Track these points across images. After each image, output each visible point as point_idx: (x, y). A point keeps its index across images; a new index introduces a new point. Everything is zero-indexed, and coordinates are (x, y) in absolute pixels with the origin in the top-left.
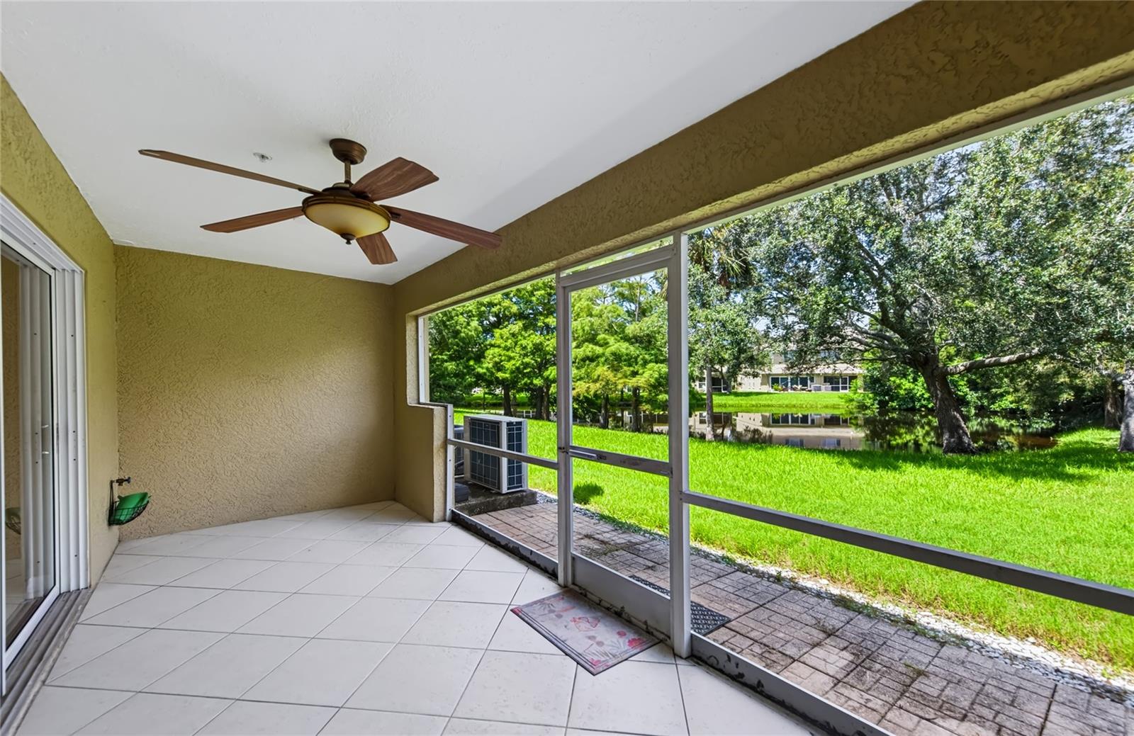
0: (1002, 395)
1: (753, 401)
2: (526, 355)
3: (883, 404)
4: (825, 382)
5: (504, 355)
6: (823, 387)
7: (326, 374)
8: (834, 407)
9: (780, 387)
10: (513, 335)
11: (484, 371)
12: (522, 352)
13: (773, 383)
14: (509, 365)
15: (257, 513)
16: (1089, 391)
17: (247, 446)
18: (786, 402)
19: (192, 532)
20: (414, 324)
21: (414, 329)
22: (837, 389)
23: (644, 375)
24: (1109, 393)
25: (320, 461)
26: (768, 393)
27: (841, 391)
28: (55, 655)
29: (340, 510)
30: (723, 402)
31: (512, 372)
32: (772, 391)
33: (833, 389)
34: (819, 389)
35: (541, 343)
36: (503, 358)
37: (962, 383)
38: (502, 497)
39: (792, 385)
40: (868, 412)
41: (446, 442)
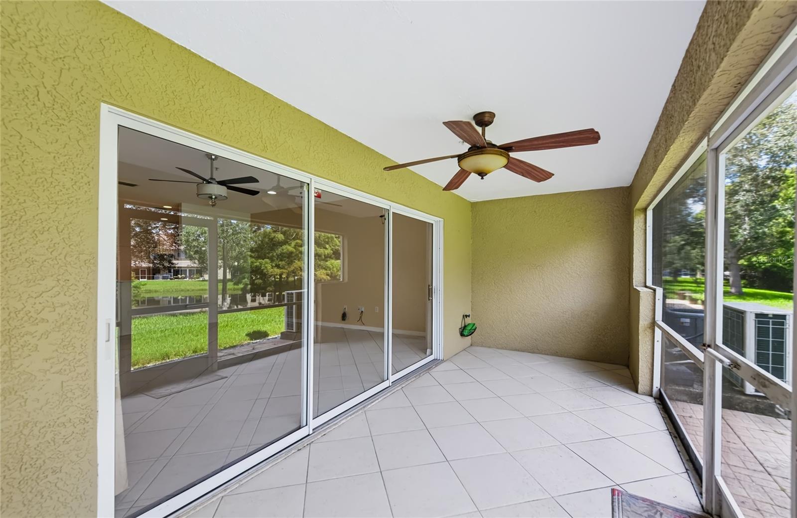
7: (572, 262)
15: (529, 348)
17: (524, 307)
19: (498, 350)
20: (642, 216)
21: (642, 220)
25: (567, 323)
28: (412, 380)
29: (580, 361)
38: (743, 397)
41: (653, 324)
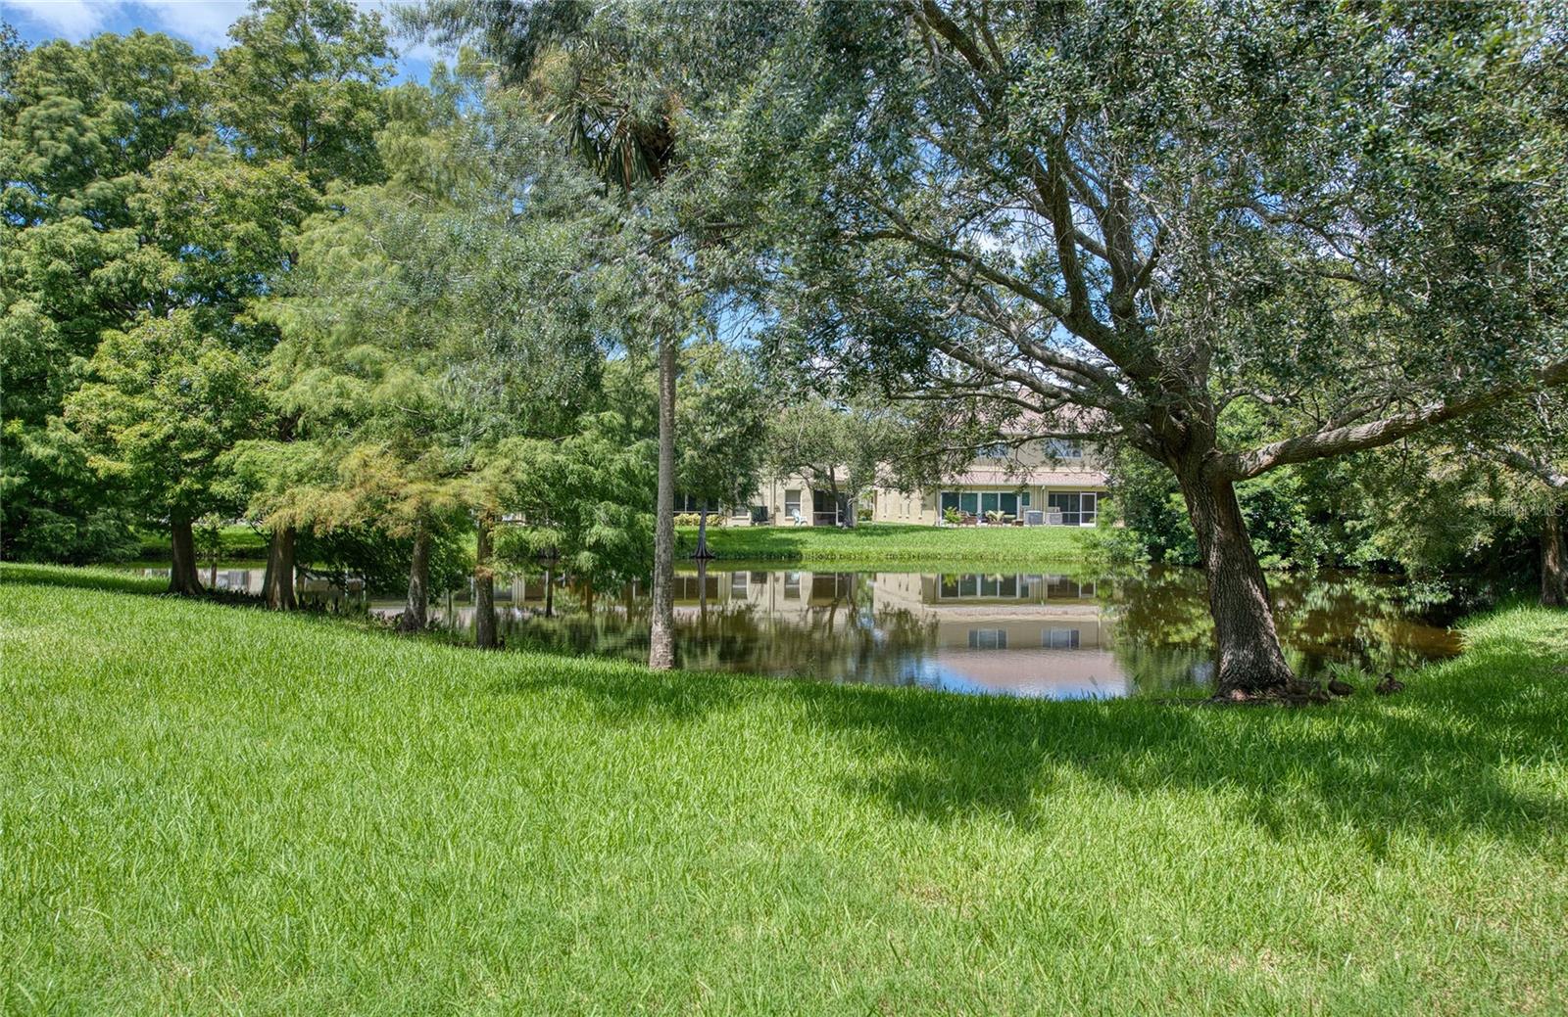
0: (1366, 534)
1: (896, 545)
2: (190, 410)
3: (1156, 551)
4: (1051, 504)
5: (122, 406)
6: (1046, 516)
8: (1062, 559)
9: (959, 515)
10: (155, 347)
11: (54, 452)
12: (178, 400)
13: (945, 506)
14: (127, 437)
16: (1520, 526)
18: (965, 549)
22: (1074, 520)
23: (487, 472)
24: (1550, 532)
26: (934, 528)
27: (1082, 525)
30: (829, 549)
31: (142, 456)
32: (943, 523)
33: (1066, 520)
34: (1037, 520)
35: (235, 375)
36: (112, 415)
37: (1299, 508)
39: (985, 509)
40: (1129, 569)
